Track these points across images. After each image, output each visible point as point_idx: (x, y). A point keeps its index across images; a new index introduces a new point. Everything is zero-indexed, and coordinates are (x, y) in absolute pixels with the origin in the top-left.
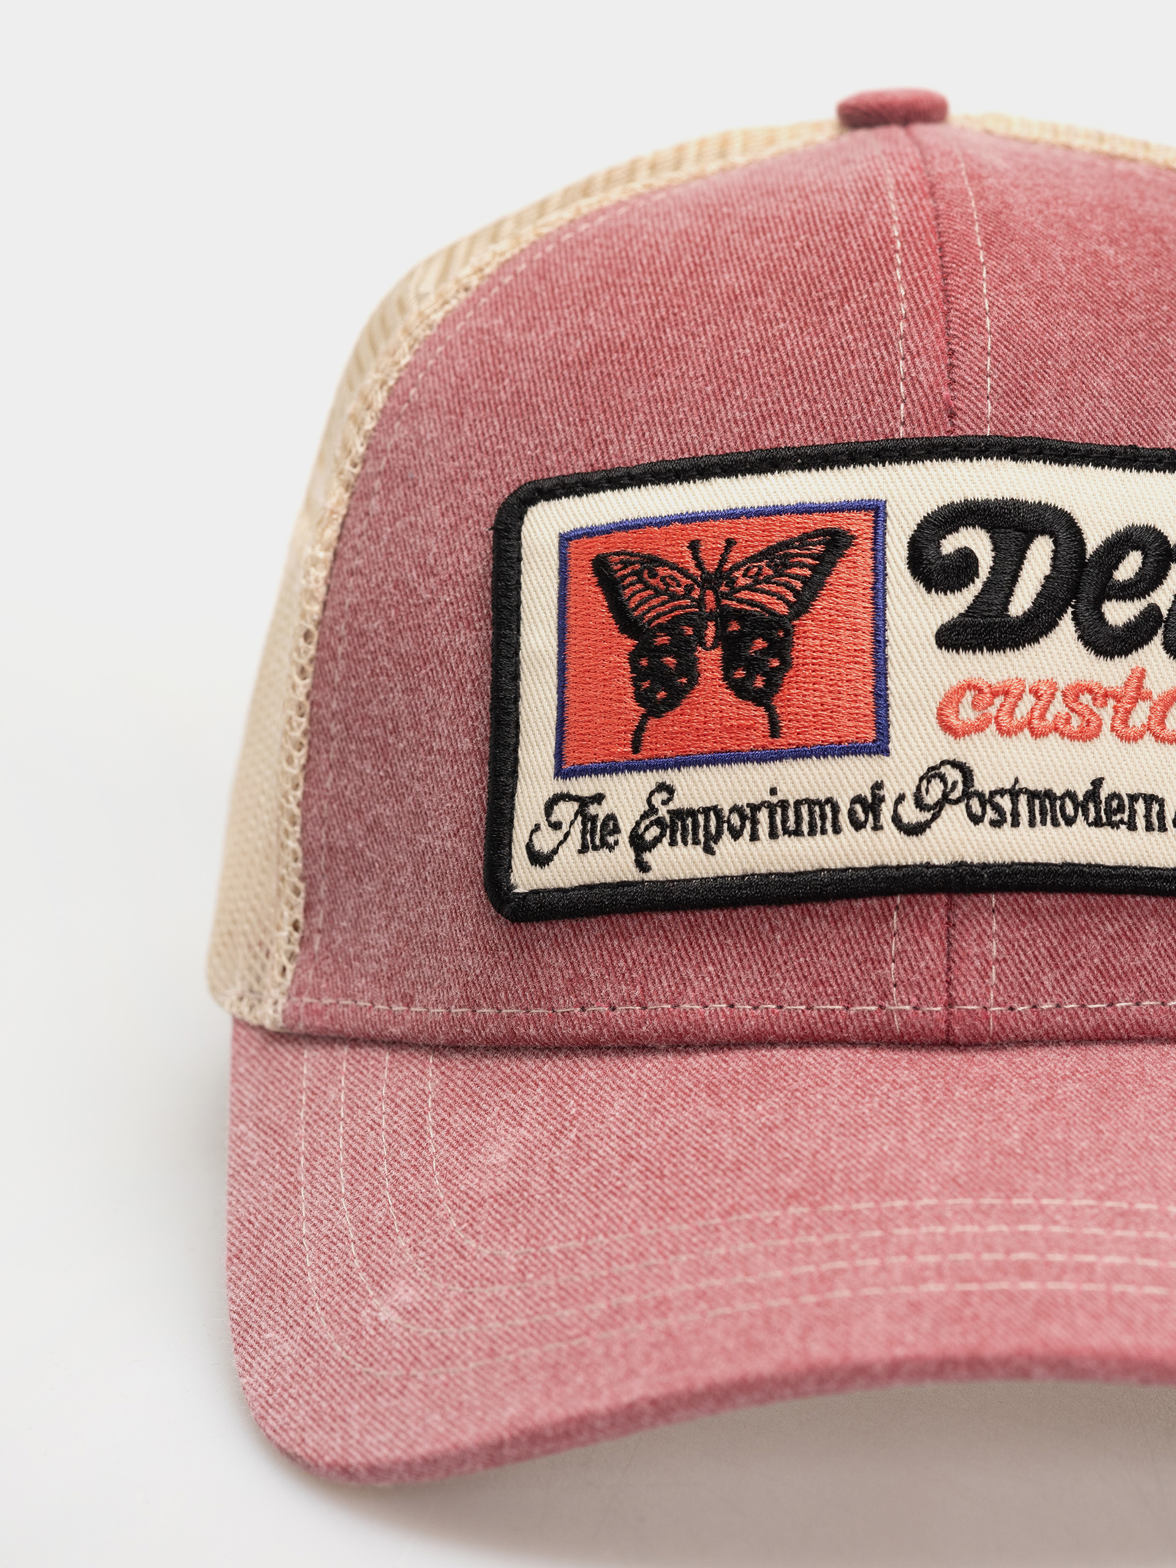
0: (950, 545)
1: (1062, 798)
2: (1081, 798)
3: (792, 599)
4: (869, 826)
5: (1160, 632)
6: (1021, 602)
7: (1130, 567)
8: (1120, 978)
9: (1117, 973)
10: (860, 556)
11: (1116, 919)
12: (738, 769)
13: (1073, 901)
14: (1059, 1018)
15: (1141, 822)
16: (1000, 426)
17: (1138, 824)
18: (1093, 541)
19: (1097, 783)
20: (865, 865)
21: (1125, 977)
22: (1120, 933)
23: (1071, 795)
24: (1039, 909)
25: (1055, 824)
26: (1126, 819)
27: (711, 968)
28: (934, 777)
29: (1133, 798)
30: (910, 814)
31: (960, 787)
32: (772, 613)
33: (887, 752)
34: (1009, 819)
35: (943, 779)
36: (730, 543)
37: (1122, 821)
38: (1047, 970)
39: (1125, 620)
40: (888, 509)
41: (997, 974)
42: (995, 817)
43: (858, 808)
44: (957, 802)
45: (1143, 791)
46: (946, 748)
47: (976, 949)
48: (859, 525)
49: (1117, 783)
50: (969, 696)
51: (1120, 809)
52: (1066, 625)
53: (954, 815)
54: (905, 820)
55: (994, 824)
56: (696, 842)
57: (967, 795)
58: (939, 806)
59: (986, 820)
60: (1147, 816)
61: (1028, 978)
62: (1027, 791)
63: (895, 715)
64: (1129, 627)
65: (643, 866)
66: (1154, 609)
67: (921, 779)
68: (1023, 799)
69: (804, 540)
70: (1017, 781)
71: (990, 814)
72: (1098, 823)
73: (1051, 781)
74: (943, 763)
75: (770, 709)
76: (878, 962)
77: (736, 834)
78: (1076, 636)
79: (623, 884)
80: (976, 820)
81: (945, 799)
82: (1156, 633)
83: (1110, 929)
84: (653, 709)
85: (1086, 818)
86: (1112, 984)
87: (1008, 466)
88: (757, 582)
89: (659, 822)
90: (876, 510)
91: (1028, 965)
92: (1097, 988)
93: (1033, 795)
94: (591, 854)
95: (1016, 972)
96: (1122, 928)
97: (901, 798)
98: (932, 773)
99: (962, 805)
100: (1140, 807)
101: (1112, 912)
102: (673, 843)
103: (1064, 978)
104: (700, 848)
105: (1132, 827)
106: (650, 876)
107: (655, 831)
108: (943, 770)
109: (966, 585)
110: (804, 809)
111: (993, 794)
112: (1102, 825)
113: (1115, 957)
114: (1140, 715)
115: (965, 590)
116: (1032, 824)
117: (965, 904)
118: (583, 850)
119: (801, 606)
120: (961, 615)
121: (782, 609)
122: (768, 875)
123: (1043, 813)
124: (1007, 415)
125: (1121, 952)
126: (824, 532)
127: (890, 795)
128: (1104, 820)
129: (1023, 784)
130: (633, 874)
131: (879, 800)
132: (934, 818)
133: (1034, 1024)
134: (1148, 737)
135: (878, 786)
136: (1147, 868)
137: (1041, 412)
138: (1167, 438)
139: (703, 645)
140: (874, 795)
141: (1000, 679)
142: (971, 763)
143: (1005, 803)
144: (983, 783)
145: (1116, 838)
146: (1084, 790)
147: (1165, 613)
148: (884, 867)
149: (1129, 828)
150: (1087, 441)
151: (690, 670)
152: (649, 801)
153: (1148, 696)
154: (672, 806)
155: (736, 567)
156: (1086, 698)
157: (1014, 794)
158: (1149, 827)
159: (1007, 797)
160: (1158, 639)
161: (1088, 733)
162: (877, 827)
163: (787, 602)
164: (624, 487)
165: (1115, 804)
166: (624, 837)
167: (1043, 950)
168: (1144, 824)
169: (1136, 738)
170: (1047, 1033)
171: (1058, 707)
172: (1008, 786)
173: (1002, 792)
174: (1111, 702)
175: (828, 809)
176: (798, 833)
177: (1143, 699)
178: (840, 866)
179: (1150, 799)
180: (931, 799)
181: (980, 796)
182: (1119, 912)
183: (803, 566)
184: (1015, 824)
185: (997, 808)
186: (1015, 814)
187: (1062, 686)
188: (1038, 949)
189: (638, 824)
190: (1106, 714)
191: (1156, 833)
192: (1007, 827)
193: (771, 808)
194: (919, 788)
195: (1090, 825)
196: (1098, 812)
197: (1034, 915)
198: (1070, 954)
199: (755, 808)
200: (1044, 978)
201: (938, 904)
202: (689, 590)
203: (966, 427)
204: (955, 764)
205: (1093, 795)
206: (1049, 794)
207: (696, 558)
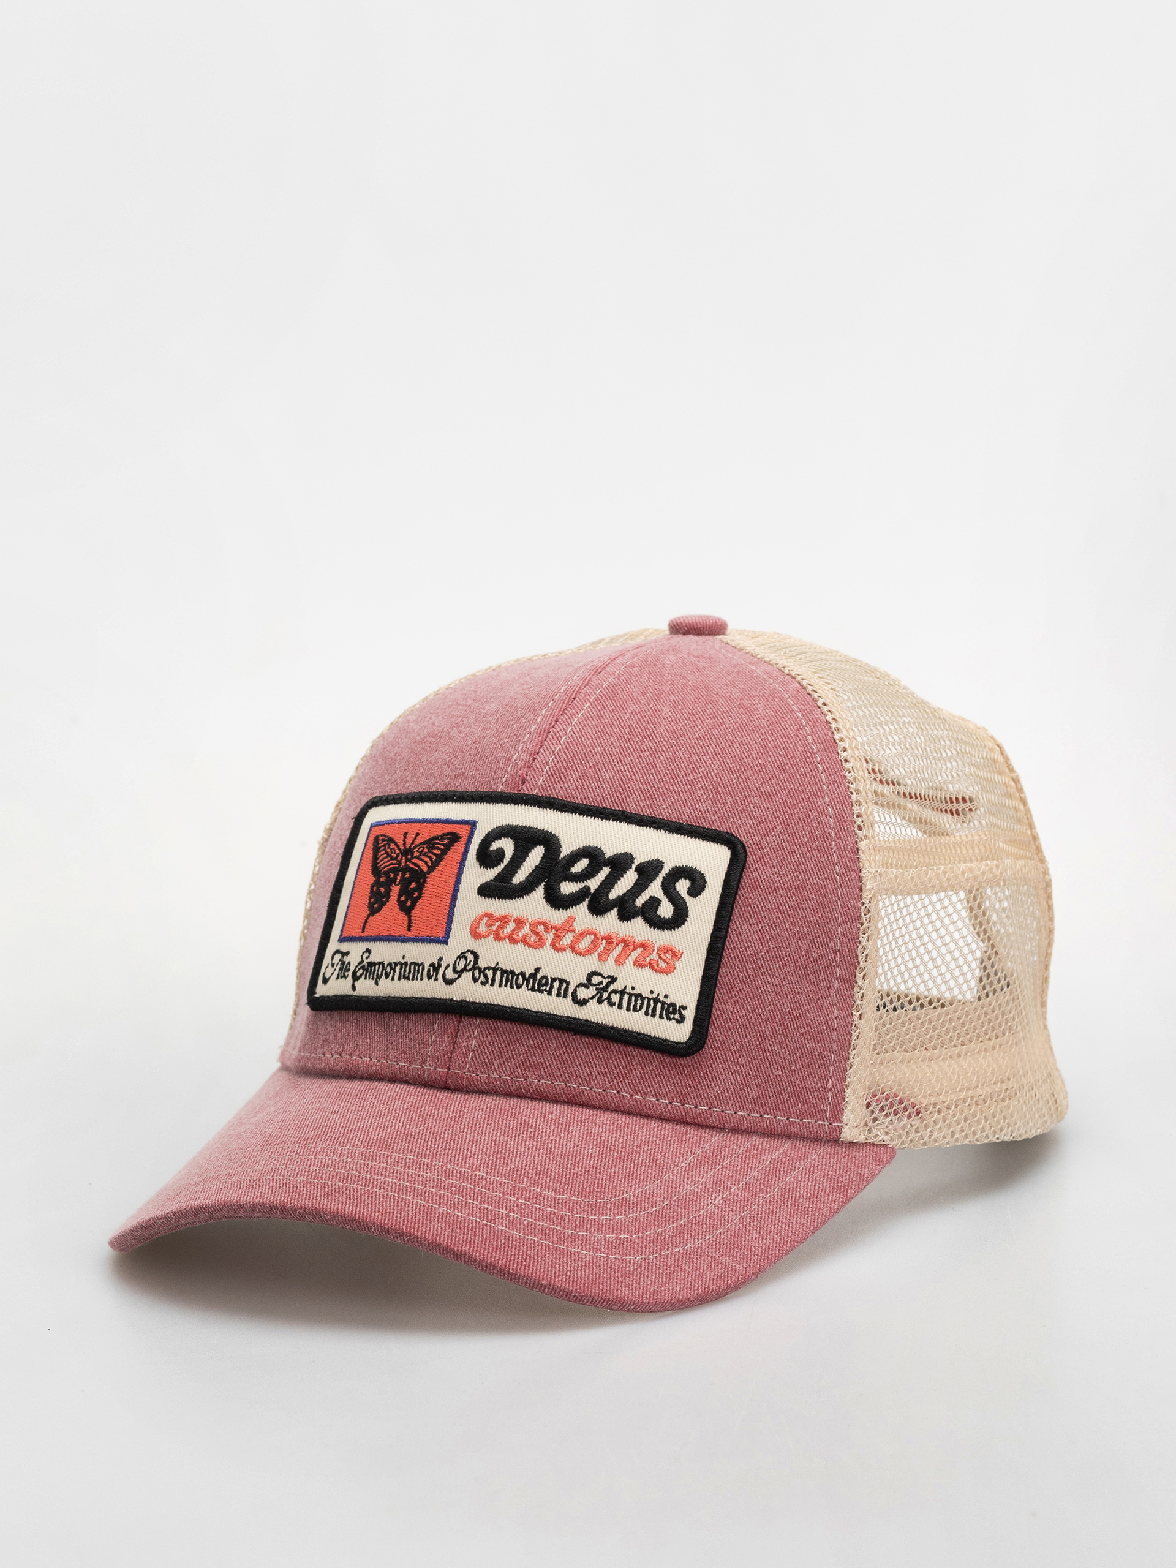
0: (494, 846)
1: (518, 975)
2: (527, 976)
3: (430, 865)
4: (433, 978)
5: (587, 900)
6: (520, 877)
7: (582, 865)
8: (532, 1067)
9: (530, 1064)
10: (459, 846)
11: (536, 1038)
12: (394, 944)
13: (516, 1027)
14: (498, 1083)
15: (555, 991)
16: (542, 791)
17: (553, 993)
18: (565, 851)
19: (537, 970)
20: (428, 997)
21: (536, 1066)
22: (536, 1045)
23: (523, 974)
24: (499, 1028)
25: (512, 987)
26: (548, 989)
27: (368, 1041)
28: (462, 957)
29: (554, 980)
30: (450, 975)
31: (472, 963)
32: (422, 870)
33: (447, 944)
34: (490, 982)
35: (466, 959)
36: (418, 834)
37: (545, 990)
38: (497, 1058)
39: (570, 892)
40: (477, 825)
41: (472, 1057)
42: (484, 980)
43: (432, 969)
44: (471, 970)
45: (560, 977)
46: (470, 943)
47: (465, 1044)
48: (464, 831)
49: (548, 971)
50: (485, 919)
51: (546, 984)
52: (540, 890)
53: (468, 976)
54: (447, 977)
55: (483, 983)
56: (373, 979)
57: (474, 968)
58: (462, 971)
59: (480, 981)
60: (559, 989)
61: (487, 1061)
62: (502, 969)
63: (454, 926)
64: (571, 895)
65: (354, 988)
66: (588, 888)
67: (458, 957)
68: (499, 973)
69: (442, 837)
70: (497, 964)
71: (482, 978)
72: (533, 989)
73: (514, 965)
74: (468, 951)
75: (410, 917)
76: (426, 1044)
77: (387, 977)
78: (543, 896)
79: (347, 996)
80: (475, 980)
81: (464, 970)
82: (584, 900)
83: (532, 1042)
84: (373, 911)
85: (527, 986)
86: (527, 1070)
87: (535, 811)
88: (420, 855)
89: (363, 967)
90: (473, 824)
91: (488, 1054)
92: (519, 1071)
93: (504, 972)
94: (340, 980)
95: (482, 1057)
96: (538, 1043)
97: (448, 966)
98: (462, 956)
99: (471, 973)
100: (556, 984)
101: (534, 1034)
102: (365, 978)
103: (504, 1063)
104: (374, 981)
105: (550, 993)
106: (355, 993)
107: (361, 971)
108: (467, 955)
109: (496, 866)
110: (413, 967)
111: (485, 969)
112: (535, 991)
113: (531, 1056)
114: (568, 939)
115: (495, 868)
116: (500, 986)
117: (466, 1021)
118: (337, 978)
119: (432, 869)
120: (491, 880)
121: (425, 869)
122: (394, 997)
123: (507, 982)
124: (547, 785)
125: (534, 1054)
126: (449, 833)
127: (444, 964)
128: (536, 988)
129: (500, 966)
130: (349, 992)
131: (440, 965)
132: (459, 976)
133: (486, 1084)
134: (569, 951)
135: (441, 959)
136: (553, 1015)
137: (566, 786)
138: (631, 805)
139: (395, 883)
140: (438, 963)
141: (501, 913)
142: (479, 953)
143: (490, 974)
144: (482, 964)
145: (540, 998)
146: (530, 972)
147: (592, 891)
148: (435, 998)
149: (548, 994)
150: (585, 803)
151: (387, 895)
152: (362, 956)
153: (573, 931)
154: (369, 960)
155: (415, 847)
156: (541, 928)
157: (495, 970)
158: (558, 995)
159: (491, 971)
160: (586, 903)
161: (539, 944)
162: (436, 979)
163: (428, 865)
164: (397, 803)
165: (543, 981)
166: (350, 974)
167: (497, 1048)
168: (556, 992)
169: (562, 950)
170: (493, 1089)
171: (526, 930)
172: (493, 966)
173: (489, 968)
174: (554, 931)
175: (421, 967)
176: (408, 978)
177: (571, 932)
178: (419, 996)
179: (562, 981)
180: (459, 968)
181: (480, 969)
182: (538, 1035)
183: (438, 849)
184: (492, 985)
185: (486, 976)
186: (493, 980)
187: (530, 920)
188: (495, 1047)
189: (356, 967)
190: (549, 937)
191: (561, 998)
192: (488, 985)
193: (401, 964)
194: (455, 962)
195: (528, 990)
196: (534, 984)
197: (495, 1030)
198: (510, 1052)
199: (396, 964)
200: (495, 1062)
201: (455, 1020)
202: (398, 855)
203: (526, 790)
204: (473, 952)
205: (533, 976)
206: (512, 972)
207: (404, 840)
